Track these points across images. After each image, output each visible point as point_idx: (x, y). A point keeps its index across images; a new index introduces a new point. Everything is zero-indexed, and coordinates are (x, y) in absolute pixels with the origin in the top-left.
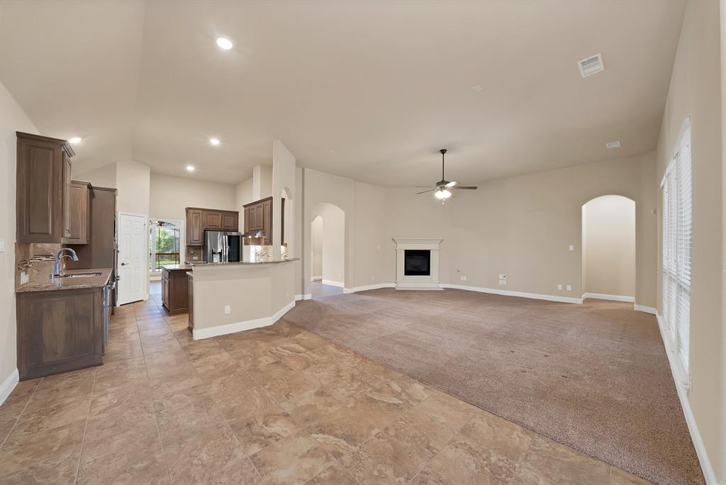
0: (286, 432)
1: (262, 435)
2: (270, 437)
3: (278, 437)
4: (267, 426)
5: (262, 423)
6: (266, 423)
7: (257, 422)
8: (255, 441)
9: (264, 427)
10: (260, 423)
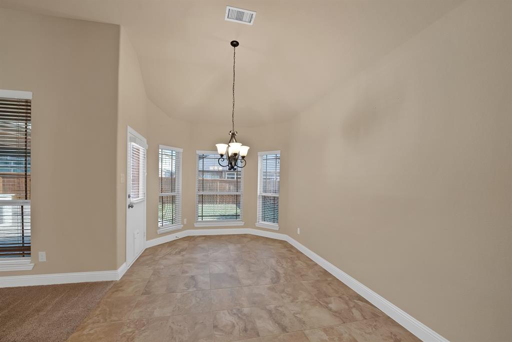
0: (224, 313)
1: (239, 317)
2: (235, 314)
3: (230, 312)
4: (234, 323)
5: (236, 328)
6: (233, 326)
7: (239, 331)
8: (245, 315)
9: (236, 324)
10: (237, 328)
